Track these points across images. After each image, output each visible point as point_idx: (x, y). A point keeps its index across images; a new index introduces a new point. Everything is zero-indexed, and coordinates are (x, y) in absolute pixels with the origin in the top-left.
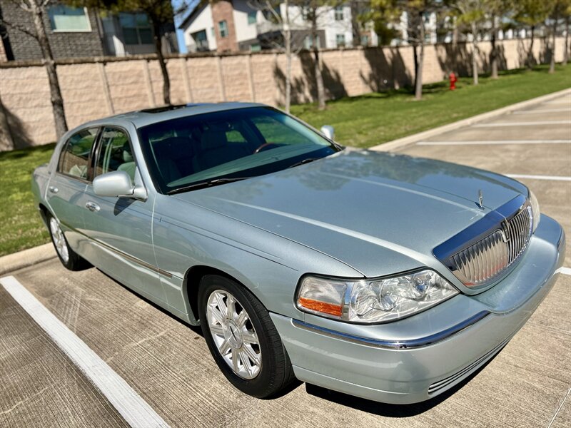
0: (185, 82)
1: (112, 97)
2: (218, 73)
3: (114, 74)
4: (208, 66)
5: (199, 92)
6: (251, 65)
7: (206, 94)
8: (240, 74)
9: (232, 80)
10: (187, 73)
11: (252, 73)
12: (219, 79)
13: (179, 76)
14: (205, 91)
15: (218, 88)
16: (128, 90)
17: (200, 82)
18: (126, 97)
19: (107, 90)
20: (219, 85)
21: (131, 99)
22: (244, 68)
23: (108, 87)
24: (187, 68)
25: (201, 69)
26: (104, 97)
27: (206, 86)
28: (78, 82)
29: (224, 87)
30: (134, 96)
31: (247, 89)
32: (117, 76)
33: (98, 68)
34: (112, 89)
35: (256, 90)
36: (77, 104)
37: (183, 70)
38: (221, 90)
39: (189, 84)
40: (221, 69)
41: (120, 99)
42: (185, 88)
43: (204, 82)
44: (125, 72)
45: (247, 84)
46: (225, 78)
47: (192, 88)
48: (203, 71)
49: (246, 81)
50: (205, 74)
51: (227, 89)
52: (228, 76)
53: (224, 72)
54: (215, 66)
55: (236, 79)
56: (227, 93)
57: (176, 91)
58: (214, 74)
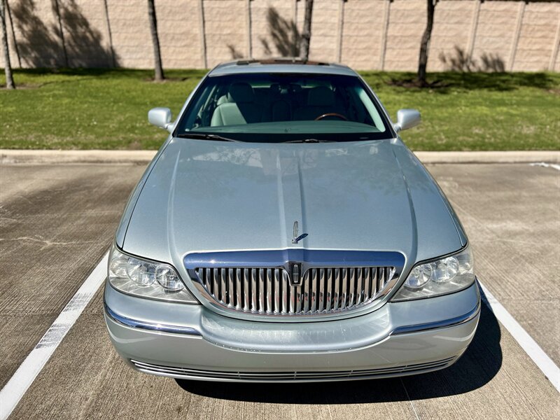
0: (471, 28)
1: (389, 34)
2: (516, 21)
3: (398, 11)
4: (506, 11)
5: (485, 40)
7: (493, 42)
8: (546, 25)
9: (533, 30)
10: (478, 16)
12: (515, 28)
13: (467, 20)
14: (491, 39)
15: (510, 37)
16: (406, 29)
17: (490, 29)
18: (402, 36)
19: (385, 26)
20: (514, 35)
21: (407, 39)
23: (388, 24)
24: (479, 11)
25: (496, 14)
26: (381, 33)
27: (497, 33)
28: (362, 16)
29: (518, 38)
30: (411, 36)
31: (550, 43)
32: (400, 14)
33: (384, 5)
34: (391, 26)
36: (355, 38)
37: (473, 15)
38: (513, 40)
39: (476, 29)
40: (523, 16)
41: (395, 37)
42: (470, 34)
43: (495, 29)
44: (408, 10)
45: (553, 38)
46: (525, 27)
47: (477, 34)
48: (498, 17)
49: (551, 34)
50: (499, 20)
51: (522, 40)
52: (528, 25)
53: (525, 21)
54: (516, 12)
55: (538, 30)
56: (520, 46)
57: (458, 35)
58: (512, 21)
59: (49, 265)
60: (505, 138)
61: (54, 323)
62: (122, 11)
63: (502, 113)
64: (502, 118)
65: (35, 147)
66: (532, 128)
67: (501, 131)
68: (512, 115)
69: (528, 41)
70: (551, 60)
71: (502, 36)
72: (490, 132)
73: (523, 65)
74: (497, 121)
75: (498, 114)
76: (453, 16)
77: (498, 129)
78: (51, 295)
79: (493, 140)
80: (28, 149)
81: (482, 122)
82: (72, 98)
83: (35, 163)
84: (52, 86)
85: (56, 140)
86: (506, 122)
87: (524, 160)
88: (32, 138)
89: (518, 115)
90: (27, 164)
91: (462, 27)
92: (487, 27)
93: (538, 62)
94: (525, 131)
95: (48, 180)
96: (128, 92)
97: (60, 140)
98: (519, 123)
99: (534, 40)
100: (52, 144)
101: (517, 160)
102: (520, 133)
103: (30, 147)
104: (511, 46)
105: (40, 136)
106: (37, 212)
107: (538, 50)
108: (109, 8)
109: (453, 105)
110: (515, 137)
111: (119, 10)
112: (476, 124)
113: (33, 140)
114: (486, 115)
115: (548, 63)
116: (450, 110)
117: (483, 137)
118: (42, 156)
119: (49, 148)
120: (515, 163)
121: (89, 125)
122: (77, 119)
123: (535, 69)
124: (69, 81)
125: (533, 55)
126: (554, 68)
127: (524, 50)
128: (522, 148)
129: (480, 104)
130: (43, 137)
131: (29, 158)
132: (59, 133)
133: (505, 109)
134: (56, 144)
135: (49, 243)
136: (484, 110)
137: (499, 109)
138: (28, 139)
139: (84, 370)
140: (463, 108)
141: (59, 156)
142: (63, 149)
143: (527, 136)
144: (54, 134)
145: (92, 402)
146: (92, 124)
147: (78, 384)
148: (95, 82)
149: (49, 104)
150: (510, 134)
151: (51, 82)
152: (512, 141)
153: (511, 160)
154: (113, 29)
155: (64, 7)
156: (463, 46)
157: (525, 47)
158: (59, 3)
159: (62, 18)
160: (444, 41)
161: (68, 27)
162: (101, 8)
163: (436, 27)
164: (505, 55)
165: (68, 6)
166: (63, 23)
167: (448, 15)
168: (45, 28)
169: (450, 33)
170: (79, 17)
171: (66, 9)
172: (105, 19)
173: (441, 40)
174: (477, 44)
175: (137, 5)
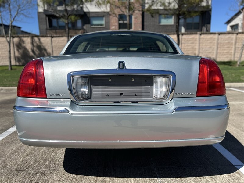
0: (197, 45)
2: (216, 42)
4: (211, 38)
5: (204, 49)
6: (236, 38)
7: (207, 50)
8: (229, 43)
9: (223, 45)
10: (200, 41)
11: (236, 43)
12: (216, 44)
13: (195, 42)
14: (206, 49)
15: (214, 48)
17: (205, 45)
20: (215, 47)
22: (232, 40)
24: (200, 38)
25: (207, 39)
27: (208, 47)
29: (217, 48)
31: (231, 50)
35: (236, 51)
37: (198, 40)
38: (215, 49)
39: (199, 46)
40: (218, 40)
42: (197, 47)
43: (208, 45)
45: (232, 48)
46: (219, 44)
48: (208, 40)
49: (231, 46)
50: (209, 42)
51: (219, 49)
52: (221, 43)
53: (219, 41)
54: (215, 38)
55: (225, 45)
56: (219, 51)
57: (192, 48)
58: (214, 42)
59: (10, 116)
61: (6, 131)
62: (58, 43)
69: (222, 49)
70: (233, 56)
71: (210, 48)
73: (221, 59)
76: (189, 41)
78: (8, 124)
80: (12, 86)
90: (11, 92)
91: (193, 45)
92: (204, 44)
93: (227, 57)
99: (224, 49)
104: (215, 52)
107: (226, 53)
108: (53, 42)
111: (57, 42)
115: (231, 57)
123: (226, 60)
125: (225, 55)
126: (234, 59)
127: (220, 53)
135: (12, 111)
139: (14, 143)
145: (14, 151)
147: (10, 146)
154: (54, 49)
155: (36, 43)
156: (195, 52)
157: (221, 52)
158: (33, 40)
159: (35, 47)
160: (187, 50)
161: (37, 50)
162: (50, 42)
163: (183, 45)
164: (213, 55)
165: (38, 43)
166: (35, 49)
167: (187, 40)
168: (28, 51)
169: (190, 47)
170: (42, 47)
171: (37, 44)
172: (51, 46)
173: (186, 50)
174: (201, 51)
175: (64, 40)
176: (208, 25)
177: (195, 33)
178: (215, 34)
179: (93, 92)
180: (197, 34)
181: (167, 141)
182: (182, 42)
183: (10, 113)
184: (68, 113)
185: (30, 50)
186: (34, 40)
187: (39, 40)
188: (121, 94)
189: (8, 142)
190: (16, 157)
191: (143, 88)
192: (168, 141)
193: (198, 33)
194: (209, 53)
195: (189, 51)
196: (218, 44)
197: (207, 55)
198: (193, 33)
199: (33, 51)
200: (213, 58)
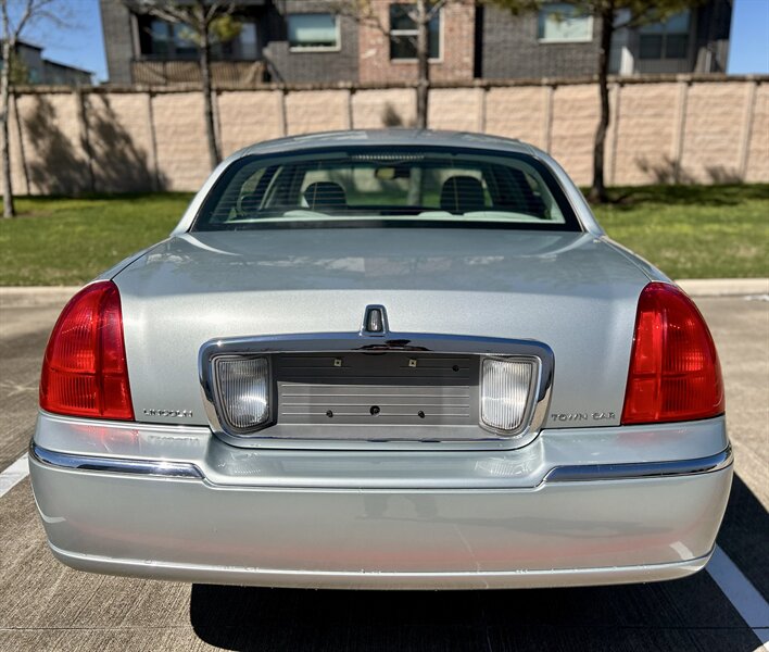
0: (676, 122)
1: (553, 134)
2: (744, 111)
3: (565, 102)
4: (728, 96)
5: (698, 139)
7: (710, 142)
10: (685, 106)
12: (744, 119)
13: (669, 111)
14: (708, 138)
15: (738, 133)
16: (578, 127)
17: (705, 122)
18: (573, 137)
19: (548, 123)
20: (743, 130)
23: (551, 119)
24: (686, 98)
25: (713, 101)
27: (716, 128)
28: (513, 111)
29: (750, 134)
32: (567, 106)
33: (543, 94)
34: (556, 123)
37: (678, 103)
38: (742, 137)
39: (683, 124)
40: (754, 103)
41: (563, 138)
42: (674, 130)
43: (713, 123)
44: (581, 100)
46: (758, 119)
47: (686, 130)
48: (716, 105)
50: (718, 110)
51: (755, 137)
52: (763, 116)
53: (758, 109)
54: (742, 98)
56: (754, 145)
57: (657, 133)
58: (738, 110)
59: (15, 411)
60: (708, 262)
62: (173, 114)
63: (711, 232)
64: (710, 237)
65: (28, 283)
66: (754, 250)
67: (705, 255)
68: (725, 234)
69: (765, 137)
71: (724, 132)
72: (688, 255)
73: (761, 173)
74: (700, 242)
75: (706, 233)
76: (647, 107)
77: (700, 251)
78: (9, 442)
79: (689, 265)
80: (17, 285)
81: (680, 243)
82: (90, 224)
83: (25, 303)
84: (67, 213)
85: (58, 274)
86: (715, 242)
87: (736, 291)
88: (25, 272)
89: (735, 234)
90: (15, 305)
91: (661, 121)
92: (701, 120)
94: (742, 253)
95: (38, 322)
96: (169, 217)
97: (63, 275)
98: (735, 243)
100: (52, 280)
101: (726, 291)
102: (733, 257)
103: (21, 283)
104: (740, 147)
105: (36, 271)
106: (14, 356)
108: (155, 111)
109: (638, 223)
110: (724, 262)
111: (168, 113)
112: (668, 246)
113: (27, 274)
114: (686, 235)
116: (633, 229)
117: (675, 262)
118: (35, 295)
119: (47, 284)
120: (722, 296)
121: (106, 256)
122: (92, 249)
124: (90, 208)
127: (760, 152)
128: (734, 275)
129: (681, 222)
130: (41, 272)
131: (18, 298)
132: (64, 265)
133: (716, 227)
134: (56, 279)
135: (20, 388)
136: (686, 229)
137: (707, 227)
138: (21, 274)
139: (31, 519)
140: (653, 226)
141: (58, 294)
142: (66, 285)
143: (743, 260)
144: (56, 266)
145: (33, 550)
146: (109, 255)
147: (20, 533)
148: (127, 208)
149: (57, 232)
150: (718, 257)
151: (66, 210)
152: (718, 265)
153: (715, 292)
154: (159, 138)
155: (96, 115)
156: (666, 148)
157: (762, 147)
158: (87, 105)
159: (92, 128)
160: (636, 142)
161: (102, 142)
162: (145, 111)
163: (623, 122)
164: (731, 159)
165: (102, 114)
166: (92, 135)
167: (639, 105)
168: (69, 144)
169: (645, 131)
170: (118, 130)
171: (99, 119)
172: (149, 124)
173: (631, 140)
174: (687, 144)
175: (193, 106)
176: (720, 44)
177: (671, 77)
178: (742, 80)
179: (281, 404)
180: (674, 81)
181: (518, 573)
182: (618, 111)
183: (13, 396)
184: (201, 482)
185: (75, 142)
186: (90, 103)
187: (107, 102)
188: (375, 410)
189: (13, 516)
190: (40, 575)
191: (447, 391)
192: (522, 573)
193: (681, 77)
194: (719, 150)
195: (643, 143)
196: (752, 118)
197: (709, 159)
198: (663, 77)
199: (86, 145)
200: (733, 170)
